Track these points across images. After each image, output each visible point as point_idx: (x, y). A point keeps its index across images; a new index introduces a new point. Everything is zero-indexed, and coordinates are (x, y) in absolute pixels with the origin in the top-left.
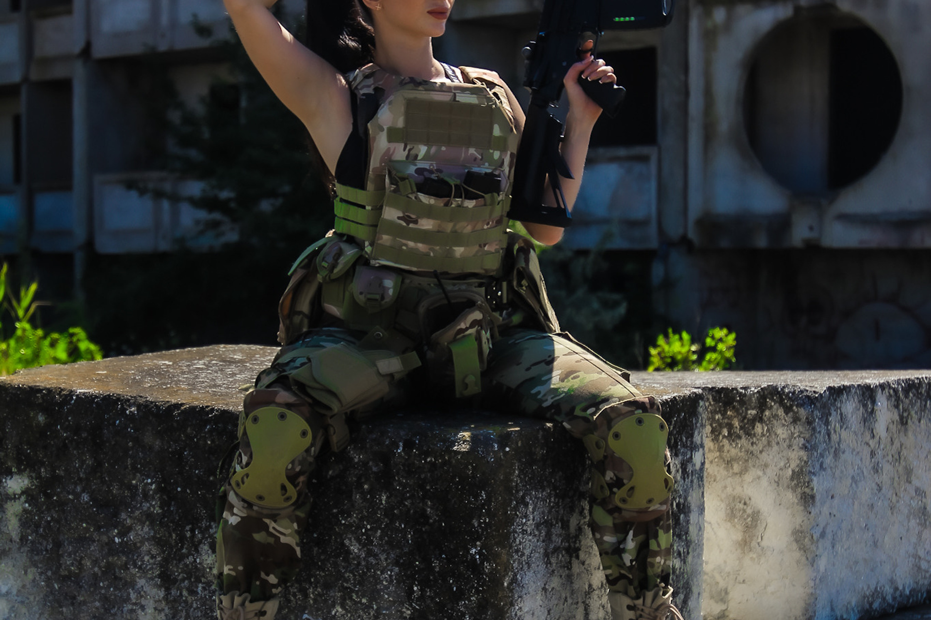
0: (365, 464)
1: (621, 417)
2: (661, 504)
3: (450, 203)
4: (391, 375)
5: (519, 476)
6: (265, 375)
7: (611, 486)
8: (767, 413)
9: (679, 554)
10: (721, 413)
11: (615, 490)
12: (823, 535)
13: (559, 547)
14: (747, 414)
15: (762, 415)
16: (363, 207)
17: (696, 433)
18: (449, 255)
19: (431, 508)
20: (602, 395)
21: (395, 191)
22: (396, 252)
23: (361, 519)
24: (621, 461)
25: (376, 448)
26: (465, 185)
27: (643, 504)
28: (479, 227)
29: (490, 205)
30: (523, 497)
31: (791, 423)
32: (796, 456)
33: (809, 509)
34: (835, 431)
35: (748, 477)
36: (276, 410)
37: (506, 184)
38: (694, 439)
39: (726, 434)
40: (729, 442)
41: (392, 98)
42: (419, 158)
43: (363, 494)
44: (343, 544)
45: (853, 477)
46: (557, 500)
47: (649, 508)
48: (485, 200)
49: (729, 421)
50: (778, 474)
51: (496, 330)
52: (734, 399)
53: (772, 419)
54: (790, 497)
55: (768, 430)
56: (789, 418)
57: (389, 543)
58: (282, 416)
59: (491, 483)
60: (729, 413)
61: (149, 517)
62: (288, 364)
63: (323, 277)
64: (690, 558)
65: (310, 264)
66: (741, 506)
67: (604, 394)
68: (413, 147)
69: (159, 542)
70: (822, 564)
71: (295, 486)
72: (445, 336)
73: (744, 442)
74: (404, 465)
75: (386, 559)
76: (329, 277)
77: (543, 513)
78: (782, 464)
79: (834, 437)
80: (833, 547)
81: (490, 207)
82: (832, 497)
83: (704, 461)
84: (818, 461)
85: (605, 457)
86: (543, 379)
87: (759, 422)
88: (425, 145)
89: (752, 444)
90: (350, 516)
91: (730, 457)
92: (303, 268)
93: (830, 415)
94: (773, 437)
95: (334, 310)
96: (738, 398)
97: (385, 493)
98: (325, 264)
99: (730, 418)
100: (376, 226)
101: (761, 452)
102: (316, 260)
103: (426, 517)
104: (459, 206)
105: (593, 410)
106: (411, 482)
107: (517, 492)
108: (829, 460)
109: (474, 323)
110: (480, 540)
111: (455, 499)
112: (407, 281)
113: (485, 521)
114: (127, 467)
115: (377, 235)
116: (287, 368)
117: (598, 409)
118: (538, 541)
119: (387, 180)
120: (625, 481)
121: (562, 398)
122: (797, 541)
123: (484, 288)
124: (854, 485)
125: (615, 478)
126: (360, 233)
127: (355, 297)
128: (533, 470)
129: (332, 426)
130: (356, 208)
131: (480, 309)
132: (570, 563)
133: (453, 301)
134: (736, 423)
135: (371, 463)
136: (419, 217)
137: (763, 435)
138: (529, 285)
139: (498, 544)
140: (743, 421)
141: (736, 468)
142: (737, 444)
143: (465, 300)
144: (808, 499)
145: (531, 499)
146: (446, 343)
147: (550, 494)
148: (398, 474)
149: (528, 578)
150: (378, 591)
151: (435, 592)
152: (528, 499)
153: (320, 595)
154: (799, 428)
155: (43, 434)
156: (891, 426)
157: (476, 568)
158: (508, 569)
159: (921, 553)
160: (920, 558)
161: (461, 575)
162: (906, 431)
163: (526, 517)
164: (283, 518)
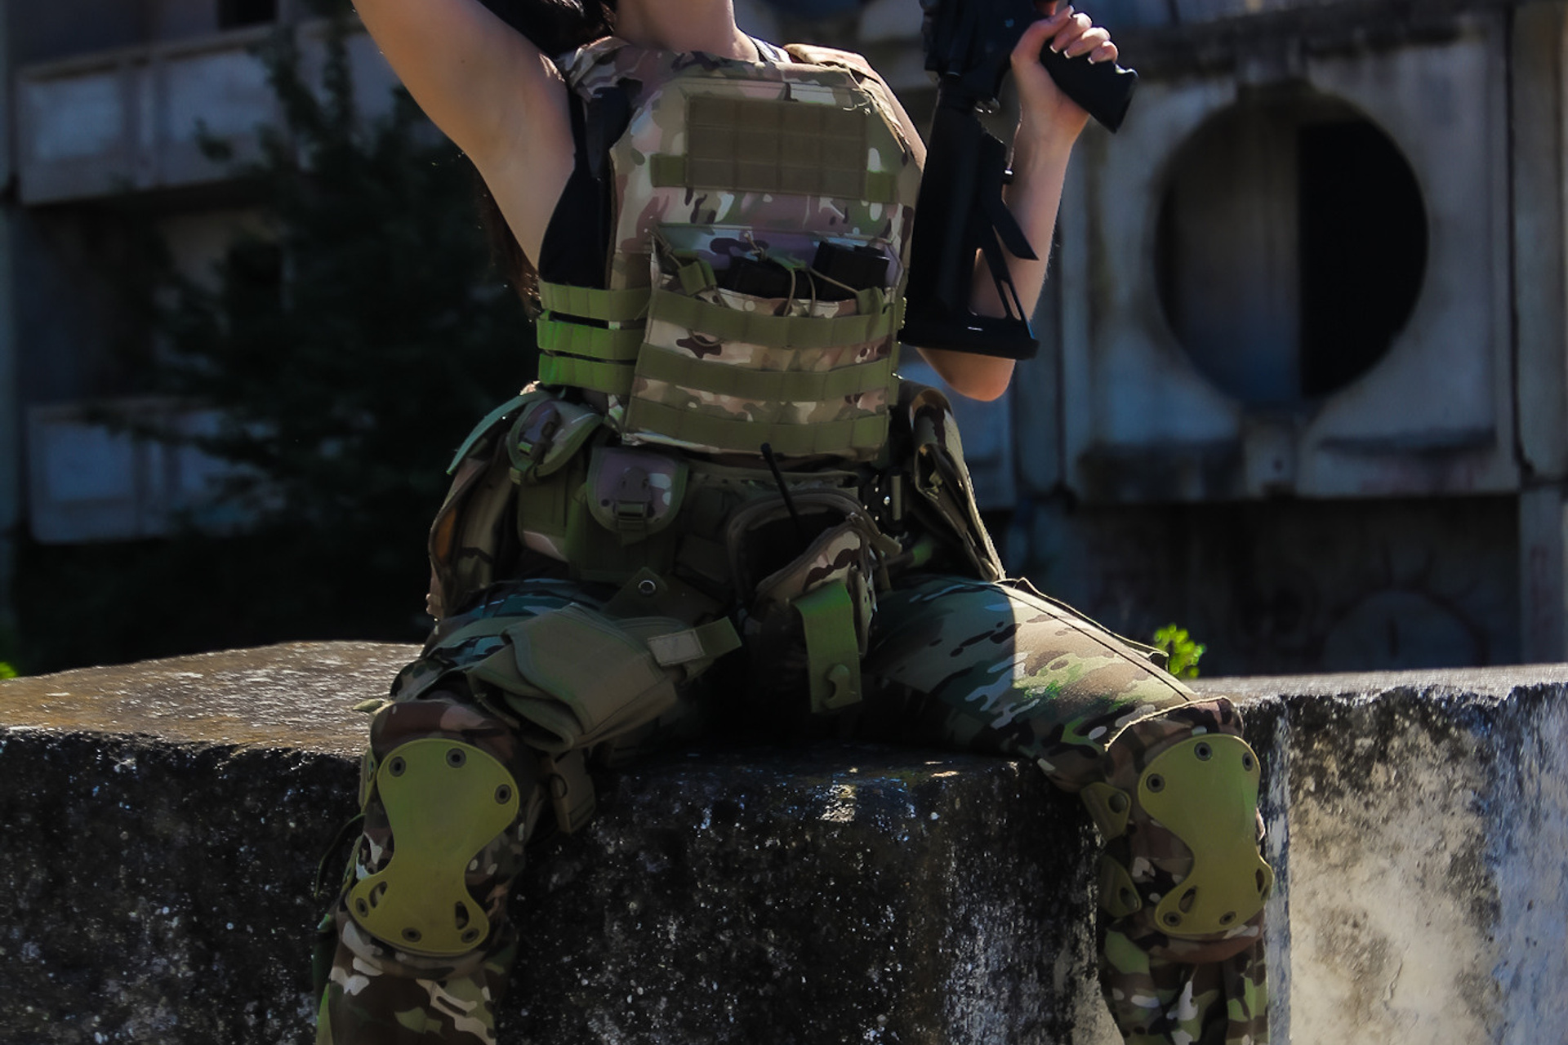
0: (630, 857)
1: (1164, 743)
2: (1248, 924)
3: (788, 307)
4: (681, 668)
5: (957, 872)
6: (411, 674)
7: (1144, 889)
8: (1396, 743)
10: (1299, 746)
11: (1154, 897)
12: (1516, 982)
13: (1035, 1022)
14: (1353, 745)
15: (1386, 748)
16: (603, 324)
17: (1273, 781)
18: (786, 418)
19: (776, 947)
20: (1118, 699)
21: (670, 287)
22: (676, 415)
23: (625, 976)
24: (1167, 835)
25: (653, 823)
26: (817, 270)
27: (1213, 926)
28: (845, 359)
29: (868, 313)
30: (966, 918)
31: (1446, 761)
32: (1459, 826)
33: (1489, 932)
34: (1531, 776)
35: (1361, 872)
36: (443, 745)
37: (897, 272)
38: (1270, 796)
39: (1312, 788)
40: (1319, 803)
41: (658, 95)
42: (718, 218)
43: (627, 921)
44: (585, 1030)
46: (1029, 921)
47: (1225, 932)
48: (857, 303)
49: (1318, 762)
50: (1422, 865)
51: (885, 574)
52: (1325, 718)
53: (1406, 754)
54: (1450, 909)
55: (1399, 777)
56: (1442, 752)
57: (686, 1024)
58: (456, 758)
59: (905, 887)
60: (1316, 745)
61: (167, 986)
62: (459, 650)
63: (522, 474)
65: (493, 449)
66: (1348, 929)
67: (1122, 697)
68: (706, 196)
69: (190, 1039)
71: (486, 907)
72: (786, 584)
73: (1349, 801)
74: (714, 857)
76: (535, 473)
77: (1004, 950)
78: (1430, 843)
80: (1535, 1006)
81: (869, 316)
82: (1530, 906)
83: (1288, 841)
84: (1502, 835)
85: (1131, 829)
86: (990, 670)
87: (1379, 761)
88: (730, 191)
89: (1367, 805)
90: (599, 969)
91: (1322, 832)
92: (475, 457)
93: (1521, 742)
94: (1410, 789)
95: (545, 542)
96: (1335, 716)
97: (675, 918)
98: (525, 446)
99: (1319, 756)
100: (633, 362)
101: (1386, 821)
102: (504, 440)
103: (766, 966)
104: (805, 314)
105: (1100, 730)
106: (731, 892)
107: (955, 906)
108: (1521, 833)
109: (844, 558)
110: (884, 1009)
111: (829, 925)
112: (699, 476)
113: (894, 970)
114: (117, 883)
115: (636, 378)
116: (457, 659)
117: (1112, 729)
118: (995, 1009)
119: (654, 265)
120: (1176, 878)
121: (1033, 708)
122: (1466, 998)
123: (856, 488)
125: (1153, 873)
126: (597, 378)
127: (593, 512)
128: (983, 860)
129: (560, 777)
130: (587, 328)
131: (855, 527)
133: (801, 513)
134: (1332, 765)
135: (642, 855)
136: (724, 339)
137: (1388, 787)
138: (943, 483)
139: (921, 1018)
140: (1346, 761)
141: (1335, 854)
142: (1335, 807)
143: (823, 510)
144: (1485, 912)
145: (981, 921)
146: (787, 600)
147: (1016, 911)
148: (702, 875)
152: (975, 921)
154: (1463, 770)
163: (972, 959)
164: (461, 976)
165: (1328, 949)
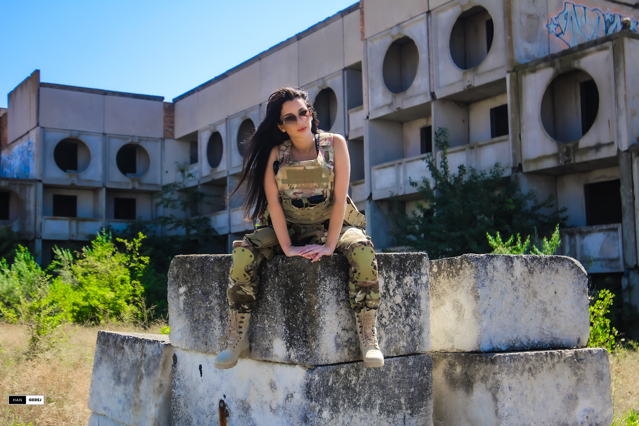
0: (272, 268)
1: (356, 248)
2: (372, 280)
5: (321, 270)
8: (463, 266)
9: (415, 314)
10: (449, 268)
11: (354, 274)
12: (485, 312)
13: (344, 300)
17: (422, 269)
19: (289, 281)
21: (285, 203)
23: (271, 288)
24: (356, 263)
27: (365, 280)
30: (323, 279)
31: (470, 268)
32: (473, 280)
33: (477, 302)
34: (490, 272)
35: (458, 292)
38: (421, 271)
39: (451, 276)
40: (452, 279)
41: (281, 169)
43: (271, 279)
44: (266, 298)
45: (501, 292)
46: (342, 282)
48: (318, 205)
49: (452, 271)
50: (467, 289)
53: (464, 268)
54: (471, 297)
55: (464, 272)
56: (470, 266)
57: (279, 295)
58: (243, 251)
59: (307, 270)
61: (216, 296)
64: (422, 317)
66: (457, 303)
68: (292, 185)
69: (219, 305)
70: (485, 324)
71: (249, 275)
73: (456, 278)
74: (281, 267)
75: (278, 301)
77: (335, 285)
78: (468, 285)
79: (489, 274)
80: (491, 318)
82: (490, 298)
83: (429, 281)
84: (481, 283)
85: (352, 262)
89: (459, 278)
91: (453, 284)
93: (487, 265)
94: (465, 275)
97: (277, 278)
99: (452, 269)
101: (462, 281)
103: (288, 284)
104: (308, 209)
106: (283, 273)
107: (320, 275)
108: (487, 283)
110: (302, 290)
111: (295, 277)
113: (304, 284)
114: (210, 279)
117: (350, 245)
118: (332, 295)
120: (357, 271)
122: (474, 315)
124: (502, 295)
125: (354, 270)
128: (328, 269)
134: (454, 271)
137: (462, 274)
139: (311, 293)
140: (456, 270)
141: (455, 288)
144: (477, 297)
147: (338, 279)
148: (280, 270)
149: (328, 308)
150: (276, 313)
151: (291, 311)
152: (326, 279)
153: (261, 317)
154: (473, 270)
155: (189, 271)
156: (523, 273)
157: (302, 301)
158: (316, 302)
159: (545, 327)
160: (543, 329)
161: (298, 304)
162: (533, 276)
163: (325, 285)
164: (247, 286)
165: (454, 308)
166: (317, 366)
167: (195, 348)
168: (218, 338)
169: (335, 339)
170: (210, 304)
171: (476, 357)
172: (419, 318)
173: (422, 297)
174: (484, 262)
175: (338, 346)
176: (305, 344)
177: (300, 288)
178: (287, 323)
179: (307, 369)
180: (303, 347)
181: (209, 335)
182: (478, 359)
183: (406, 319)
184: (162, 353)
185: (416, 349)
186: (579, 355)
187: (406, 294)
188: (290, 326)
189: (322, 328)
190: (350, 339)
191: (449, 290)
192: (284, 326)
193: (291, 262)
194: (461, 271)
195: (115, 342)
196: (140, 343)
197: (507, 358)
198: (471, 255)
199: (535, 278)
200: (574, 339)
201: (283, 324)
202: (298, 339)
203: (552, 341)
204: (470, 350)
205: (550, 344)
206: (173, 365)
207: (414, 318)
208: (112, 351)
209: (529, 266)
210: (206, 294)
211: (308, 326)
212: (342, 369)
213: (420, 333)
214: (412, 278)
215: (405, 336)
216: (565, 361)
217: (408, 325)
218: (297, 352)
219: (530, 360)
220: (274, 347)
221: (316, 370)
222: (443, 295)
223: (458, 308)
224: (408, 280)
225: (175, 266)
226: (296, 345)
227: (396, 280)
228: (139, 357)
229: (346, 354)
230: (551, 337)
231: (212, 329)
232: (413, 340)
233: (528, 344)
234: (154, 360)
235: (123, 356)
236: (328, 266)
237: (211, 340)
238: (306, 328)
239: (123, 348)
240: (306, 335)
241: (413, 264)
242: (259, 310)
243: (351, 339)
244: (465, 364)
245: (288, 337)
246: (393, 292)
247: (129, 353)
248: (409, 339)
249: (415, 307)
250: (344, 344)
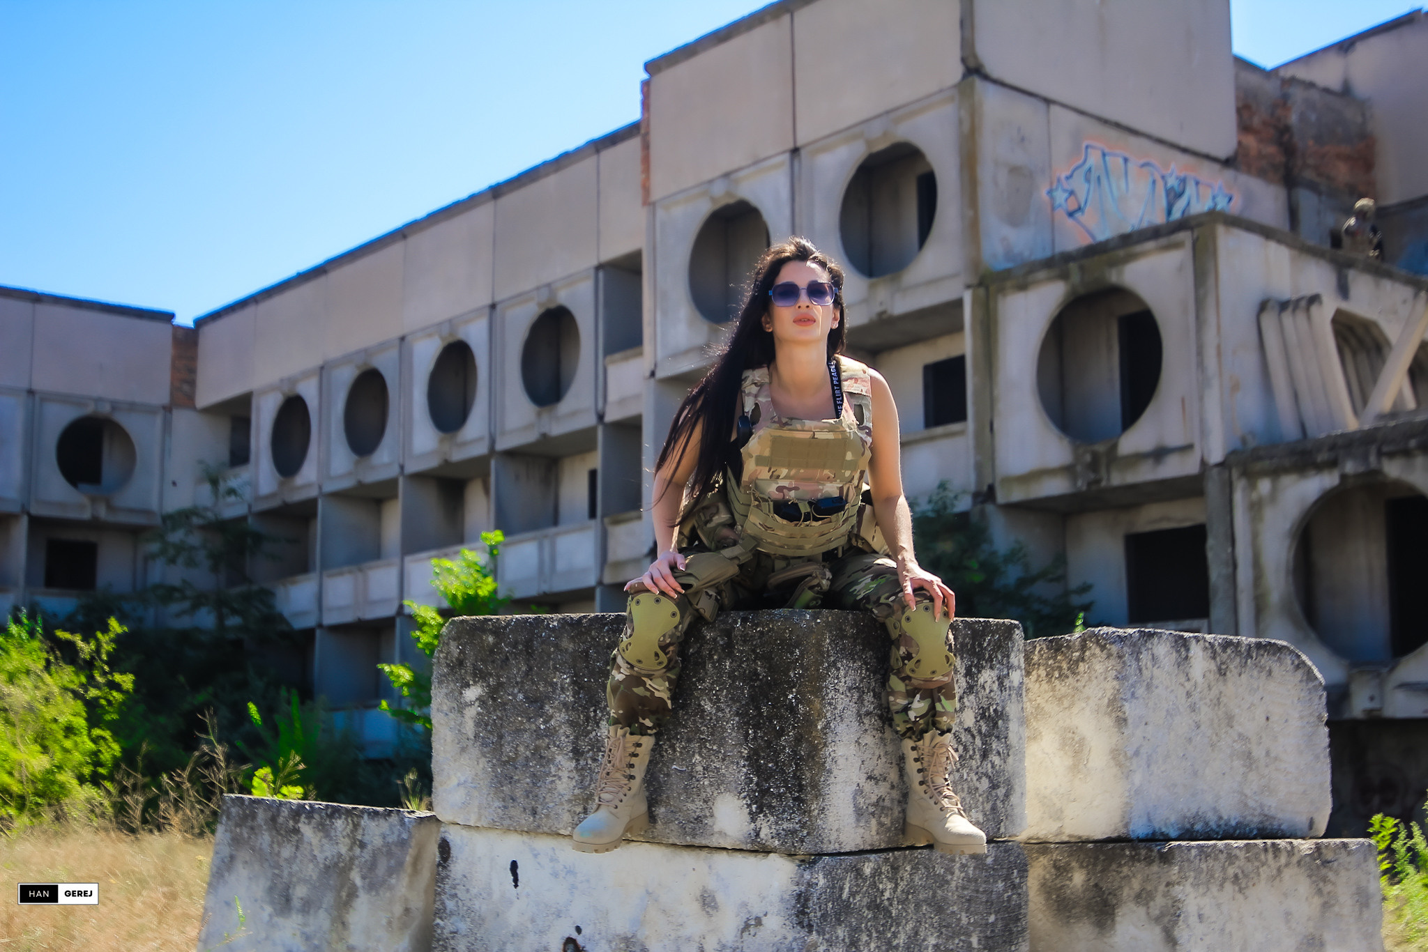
0: (715, 640)
2: (943, 675)
4: (737, 558)
5: (829, 644)
7: (903, 659)
8: (1087, 653)
9: (999, 753)
11: (906, 662)
12: (1137, 753)
13: (871, 713)
14: (1072, 657)
15: (1084, 655)
17: (1012, 655)
19: (761, 667)
23: (712, 684)
24: (911, 638)
27: (929, 675)
30: (834, 663)
31: (1106, 659)
32: (1110, 686)
33: (1122, 730)
34: (1147, 668)
35: (1075, 710)
38: (1010, 660)
39: (1057, 676)
40: (1060, 682)
43: (714, 663)
44: (700, 705)
45: (1167, 711)
46: (868, 673)
47: (933, 678)
50: (1097, 704)
53: (1091, 656)
54: (1108, 722)
55: (1089, 668)
56: (1104, 655)
57: (732, 699)
58: (657, 601)
59: (804, 644)
60: (1059, 657)
61: (565, 704)
64: (1010, 760)
66: (1071, 735)
69: (572, 724)
70: (1137, 778)
71: (666, 654)
73: (1071, 680)
74: (741, 636)
75: (730, 712)
77: (855, 680)
78: (1100, 695)
79: (1144, 671)
80: (1148, 766)
82: (1146, 724)
83: (1023, 682)
84: (1129, 690)
85: (900, 636)
89: (1077, 681)
90: (704, 682)
91: (1061, 694)
93: (1141, 653)
94: (1093, 672)
96: (1066, 645)
97: (729, 660)
99: (1060, 662)
101: (1084, 686)
103: (758, 675)
105: (893, 598)
106: (746, 648)
107: (829, 656)
108: (1141, 691)
110: (794, 687)
111: (777, 657)
113: (799, 673)
114: (549, 668)
118: (850, 701)
120: (914, 654)
121: (871, 591)
122: (1114, 758)
124: (1169, 717)
125: (906, 653)
128: (843, 643)
132: (883, 727)
134: (1065, 666)
135: (719, 638)
137: (1085, 672)
139: (811, 693)
140: (1070, 662)
141: (1066, 703)
142: (1066, 683)
144: (1122, 721)
145: (842, 665)
147: (861, 667)
148: (737, 643)
149: (841, 728)
150: (724, 738)
151: (764, 733)
152: (839, 665)
153: (684, 748)
154: (1112, 662)
155: (492, 651)
156: (1207, 674)
157: (792, 710)
158: (821, 715)
159: (1248, 792)
160: (1246, 796)
161: (782, 716)
162: (1225, 681)
163: (838, 678)
164: (658, 677)
165: (1063, 744)
166: (821, 855)
167: (503, 825)
168: (566, 798)
169: (854, 798)
170: (545, 722)
171: (1123, 849)
172: (1005, 762)
173: (1011, 717)
174: (1134, 645)
175: (859, 813)
176: (799, 805)
177: (788, 682)
178: (753, 760)
179: (797, 862)
180: (794, 812)
181: (542, 792)
182: (1128, 853)
183: (982, 762)
184: (410, 836)
185: (999, 829)
186: (1324, 851)
187: (982, 707)
188: (760, 766)
189: (830, 771)
190: (881, 799)
191: (1051, 707)
192: (744, 766)
193: (768, 625)
194: (1081, 664)
195: (274, 819)
196: (346, 819)
197: (1194, 852)
198: (1105, 629)
199: (1230, 684)
200: (1301, 820)
201: (742, 763)
202: (780, 795)
203: (1261, 822)
204: (1105, 836)
205: (1259, 829)
206: (439, 864)
207: (997, 760)
208: (265, 838)
209: (1218, 659)
210: (537, 702)
211: (806, 765)
212: (867, 864)
213: (1007, 795)
214: (994, 674)
215: (981, 799)
216: (1299, 862)
217: (986, 775)
218: (777, 823)
219: (1237, 857)
220: (716, 814)
221: (820, 864)
222: (1035, 717)
223: (1075, 746)
224: (987, 677)
225: (455, 640)
226: (774, 807)
227: (966, 676)
228: (343, 850)
229: (874, 833)
230: (1260, 814)
231: (551, 779)
232: (994, 809)
233: (1219, 826)
234: (389, 854)
235: (297, 848)
236: (843, 637)
237: (547, 803)
238: (801, 769)
239: (296, 831)
240: (800, 785)
241: (996, 644)
242: (680, 733)
243: (884, 800)
244: (1095, 865)
245: (755, 791)
246: (960, 701)
247: (315, 841)
248: (988, 807)
249: (998, 737)
250: (871, 809)
